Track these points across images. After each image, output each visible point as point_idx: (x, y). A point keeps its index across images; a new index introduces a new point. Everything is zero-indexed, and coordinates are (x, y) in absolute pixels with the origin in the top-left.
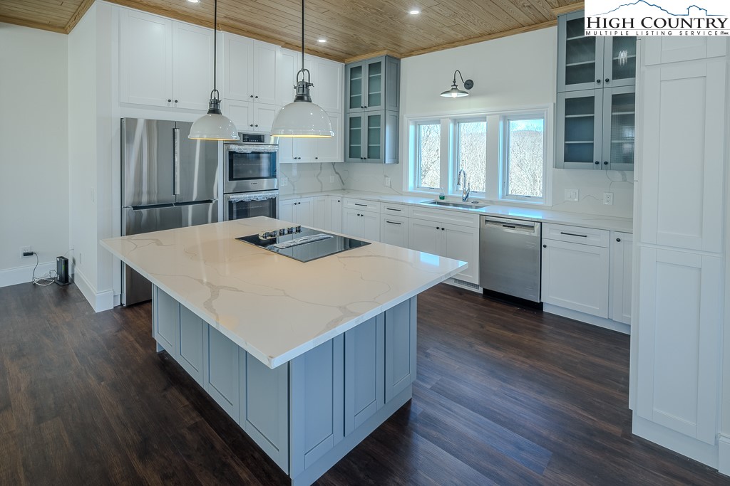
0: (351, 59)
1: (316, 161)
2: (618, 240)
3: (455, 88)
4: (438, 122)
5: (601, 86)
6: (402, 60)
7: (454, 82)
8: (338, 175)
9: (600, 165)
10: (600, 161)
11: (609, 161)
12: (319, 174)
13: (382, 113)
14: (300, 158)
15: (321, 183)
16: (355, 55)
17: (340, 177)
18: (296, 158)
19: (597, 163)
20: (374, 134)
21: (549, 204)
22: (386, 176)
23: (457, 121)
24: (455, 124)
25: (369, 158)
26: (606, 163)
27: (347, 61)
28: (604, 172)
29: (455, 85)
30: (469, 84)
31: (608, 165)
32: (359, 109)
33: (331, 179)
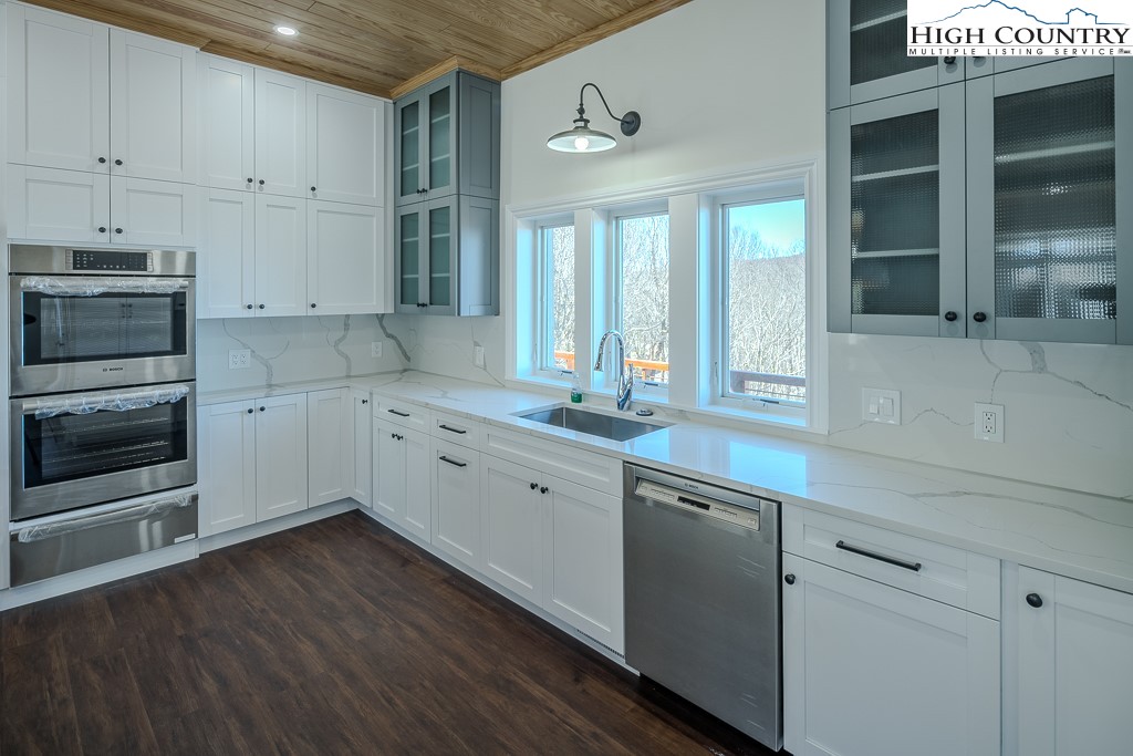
0: (400, 89)
1: (311, 312)
2: (1035, 601)
3: (582, 124)
4: (568, 220)
5: (958, 74)
6: (504, 84)
7: (581, 111)
8: (392, 341)
9: (960, 324)
10: (959, 309)
11: (990, 309)
12: (340, 340)
13: (452, 202)
14: (262, 307)
15: (347, 358)
16: (404, 79)
17: (400, 345)
18: (250, 307)
19: (952, 317)
20: (440, 252)
21: (821, 427)
22: (476, 344)
23: (613, 215)
24: (608, 223)
25: (431, 304)
26: (980, 318)
27: (395, 92)
28: (972, 344)
29: (581, 119)
30: (631, 124)
31: (988, 325)
32: (414, 197)
33: (376, 349)
